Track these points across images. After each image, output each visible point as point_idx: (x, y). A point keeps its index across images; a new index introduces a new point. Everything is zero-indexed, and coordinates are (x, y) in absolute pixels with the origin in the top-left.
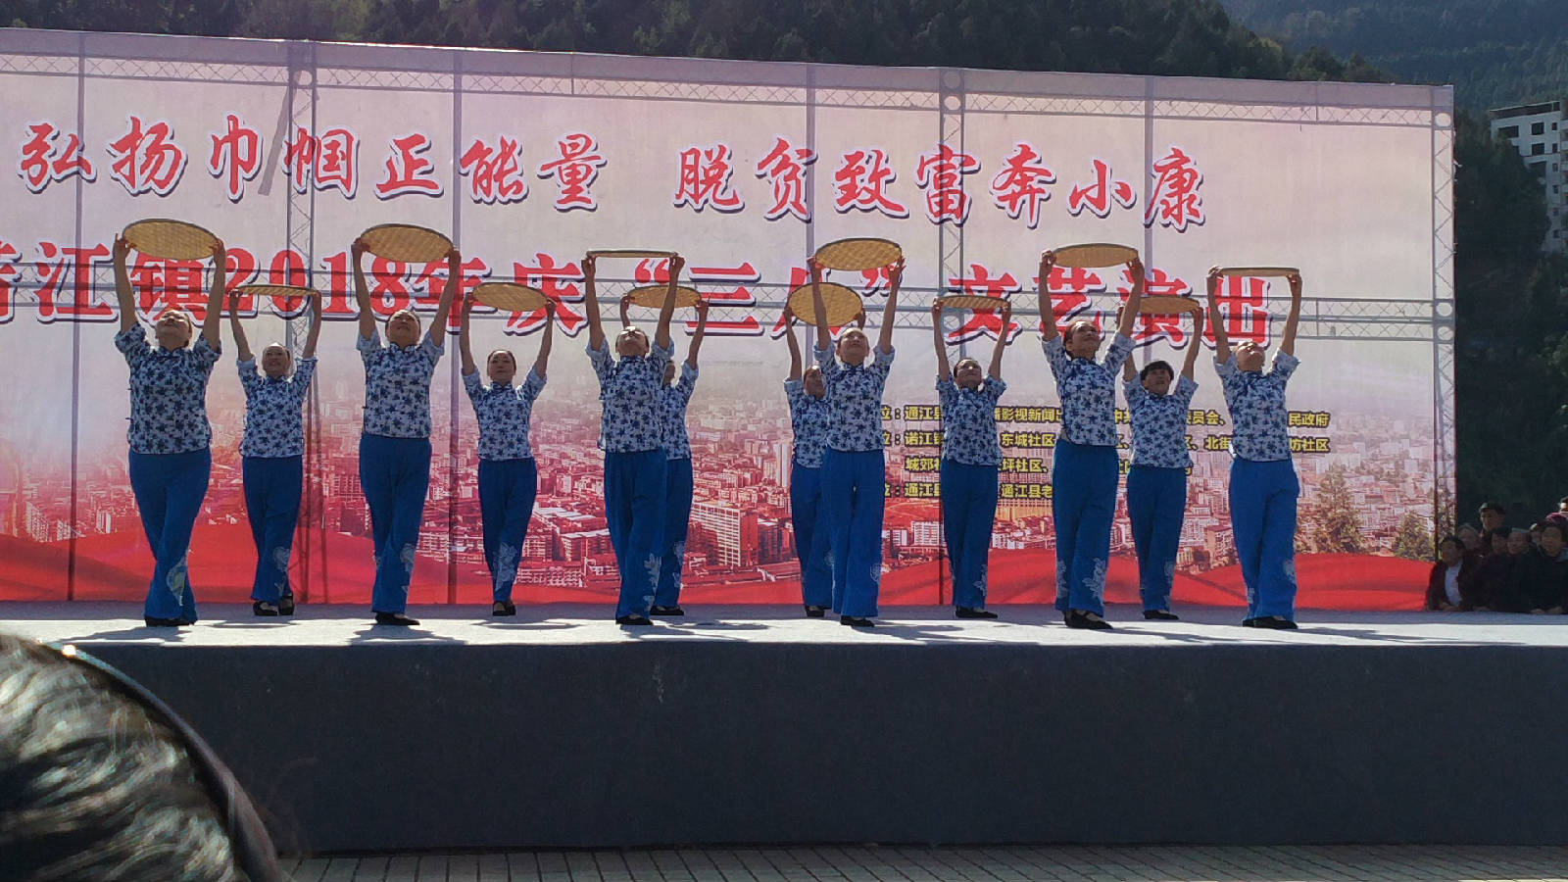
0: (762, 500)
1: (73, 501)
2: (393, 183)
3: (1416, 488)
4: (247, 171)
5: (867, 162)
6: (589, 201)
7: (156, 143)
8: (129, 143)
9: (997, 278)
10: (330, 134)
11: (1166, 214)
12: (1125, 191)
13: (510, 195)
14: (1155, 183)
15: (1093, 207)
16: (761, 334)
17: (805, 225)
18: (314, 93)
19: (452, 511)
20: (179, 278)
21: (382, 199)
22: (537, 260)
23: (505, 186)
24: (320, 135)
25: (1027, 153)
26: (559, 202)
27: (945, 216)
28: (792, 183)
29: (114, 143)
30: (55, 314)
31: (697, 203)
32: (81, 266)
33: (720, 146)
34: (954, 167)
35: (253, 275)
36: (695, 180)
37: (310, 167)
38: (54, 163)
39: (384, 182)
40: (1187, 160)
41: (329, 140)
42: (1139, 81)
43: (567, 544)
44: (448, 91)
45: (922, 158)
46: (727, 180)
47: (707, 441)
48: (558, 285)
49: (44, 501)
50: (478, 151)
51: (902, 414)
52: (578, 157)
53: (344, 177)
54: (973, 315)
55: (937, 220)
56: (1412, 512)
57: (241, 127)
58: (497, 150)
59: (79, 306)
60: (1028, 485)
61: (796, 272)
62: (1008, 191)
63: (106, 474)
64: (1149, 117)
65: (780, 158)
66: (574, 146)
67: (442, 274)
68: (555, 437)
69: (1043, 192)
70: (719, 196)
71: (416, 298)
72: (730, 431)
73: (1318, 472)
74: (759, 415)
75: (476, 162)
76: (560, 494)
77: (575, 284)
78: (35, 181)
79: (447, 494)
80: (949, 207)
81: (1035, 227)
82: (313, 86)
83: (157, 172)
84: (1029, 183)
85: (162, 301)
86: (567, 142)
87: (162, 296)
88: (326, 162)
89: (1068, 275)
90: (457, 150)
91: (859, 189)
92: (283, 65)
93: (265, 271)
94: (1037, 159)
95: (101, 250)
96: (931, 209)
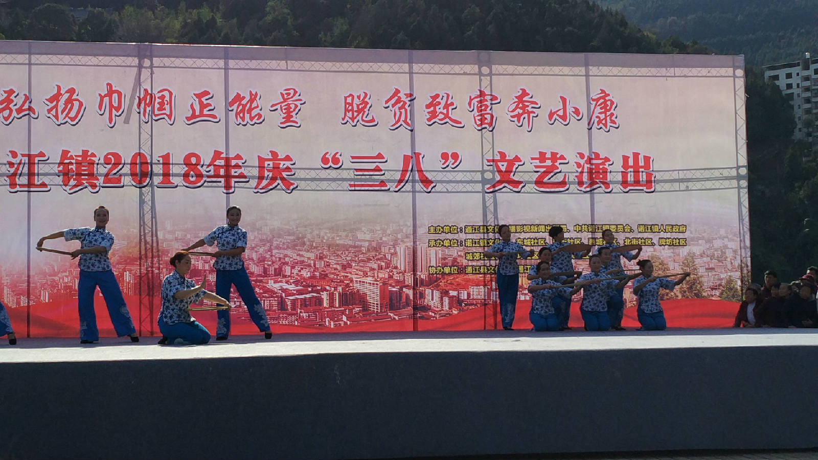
0: (391, 277)
1: (29, 286)
2: (194, 116)
3: (732, 263)
4: (118, 112)
5: (442, 99)
6: (297, 123)
7: (70, 97)
8: (55, 98)
9: (512, 158)
10: (159, 92)
11: (599, 122)
12: (577, 112)
13: (255, 120)
14: (592, 107)
15: (561, 120)
16: (388, 190)
17: (410, 132)
18: (152, 70)
20: (83, 168)
21: (189, 125)
22: (270, 154)
23: (253, 115)
24: (155, 92)
25: (524, 93)
26: (281, 123)
27: (483, 126)
28: (403, 111)
29: (48, 97)
30: (18, 188)
31: (353, 122)
32: (31, 164)
33: (364, 92)
34: (487, 101)
35: (121, 166)
36: (352, 110)
37: (150, 108)
38: (16, 110)
39: (189, 115)
40: (609, 95)
41: (160, 95)
42: (581, 56)
43: (289, 303)
44: (222, 69)
45: (470, 97)
46: (369, 110)
47: (361, 246)
48: (281, 167)
49: (14, 286)
50: (238, 98)
51: (463, 230)
52: (291, 99)
53: (168, 113)
54: (499, 178)
55: (480, 128)
56: (730, 276)
57: (113, 89)
58: (248, 98)
61: (407, 159)
62: (516, 113)
63: (45, 272)
65: (396, 98)
66: (288, 94)
67: (221, 163)
68: (281, 246)
69: (534, 113)
70: (364, 118)
71: (207, 176)
72: (373, 241)
73: (681, 256)
74: (389, 232)
75: (236, 105)
76: (285, 276)
77: (291, 166)
78: (6, 119)
80: (486, 122)
81: (530, 131)
82: (152, 67)
83: (70, 113)
84: (527, 108)
85: (74, 180)
86: (284, 92)
87: (74, 177)
88: (159, 106)
89: (548, 155)
90: (226, 98)
91: (438, 113)
92: (135, 56)
93: (128, 164)
94: (530, 96)
95: (42, 154)
96: (476, 123)
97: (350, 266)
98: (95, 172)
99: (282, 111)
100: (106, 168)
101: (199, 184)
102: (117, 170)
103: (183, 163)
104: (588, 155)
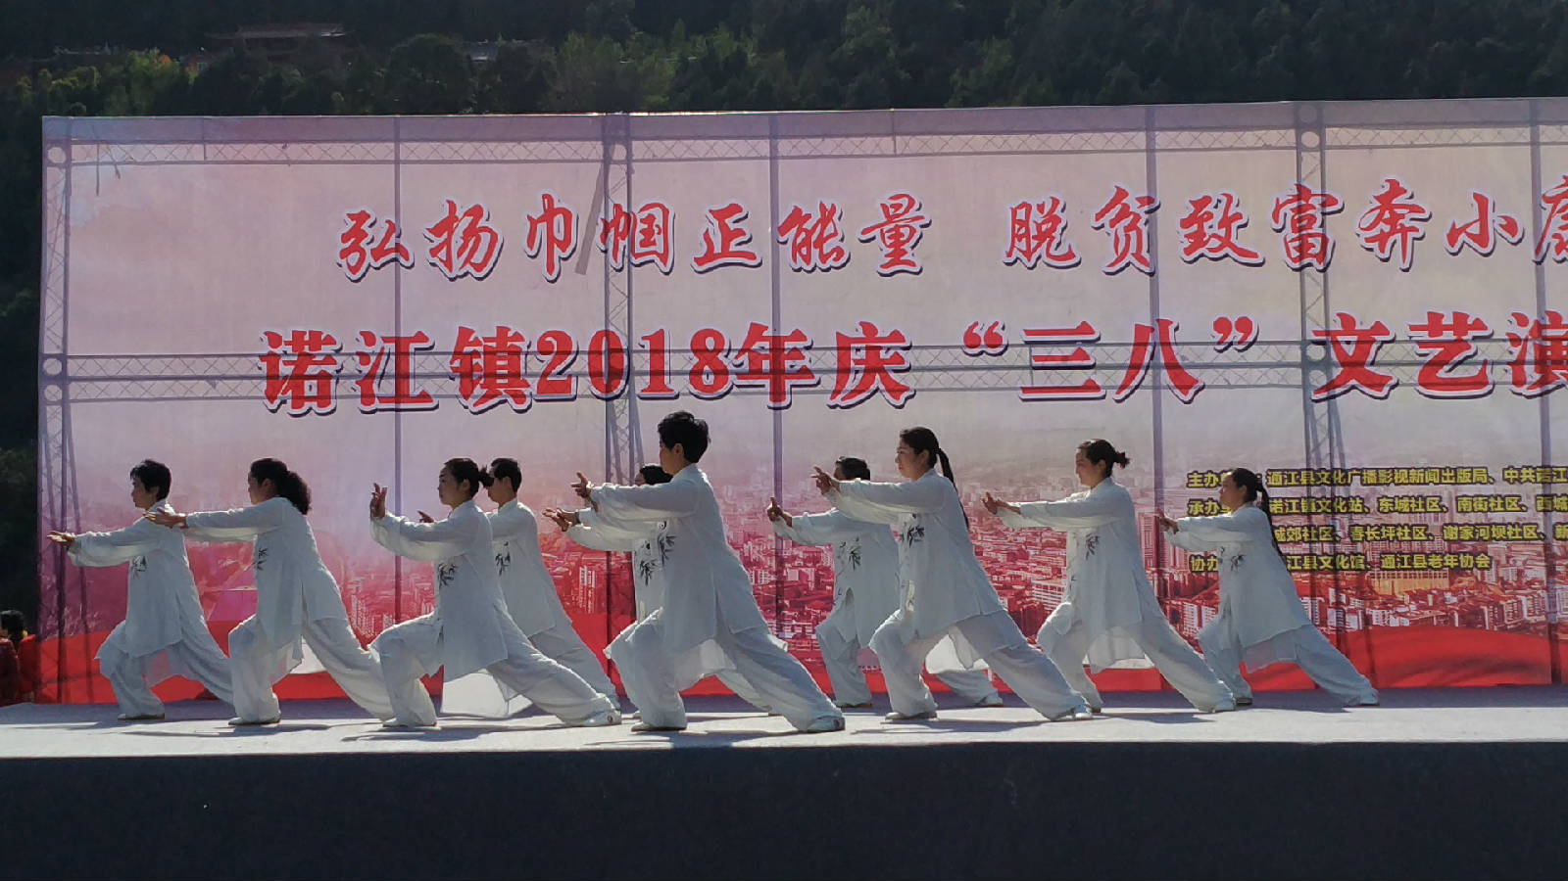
1: (398, 593)
2: (710, 255)
4: (564, 251)
5: (1216, 207)
6: (913, 265)
7: (473, 224)
8: (445, 227)
9: (1367, 327)
10: (641, 210)
11: (1559, 250)
12: (1511, 226)
13: (830, 262)
14: (1545, 215)
15: (1475, 245)
16: (1104, 397)
17: (1148, 277)
18: (629, 166)
19: (779, 594)
20: (498, 363)
21: (700, 273)
22: (861, 328)
23: (826, 251)
24: (635, 209)
25: (1396, 189)
26: (884, 266)
27: (1306, 261)
28: (1133, 234)
29: (430, 227)
31: (1029, 260)
32: (401, 354)
33: (1052, 198)
34: (1314, 208)
35: (570, 358)
36: (1027, 235)
37: (626, 242)
38: (373, 251)
39: (702, 255)
41: (645, 214)
42: (1523, 103)
44: (765, 158)
45: (1278, 200)
46: (1061, 234)
48: (883, 354)
49: (370, 594)
50: (797, 218)
52: (901, 218)
53: (661, 251)
54: (1341, 369)
55: (1297, 266)
57: (556, 205)
58: (817, 215)
59: (400, 395)
60: (1412, 554)
61: (1140, 330)
62: (1375, 232)
64: (1535, 143)
65: (1119, 207)
66: (897, 206)
67: (763, 348)
69: (1417, 230)
70: (1052, 251)
71: (737, 374)
75: (794, 230)
77: (902, 353)
78: (354, 270)
79: (773, 578)
80: (1310, 253)
81: (1407, 270)
82: (629, 160)
83: (472, 256)
84: (1400, 222)
85: (482, 387)
86: (889, 203)
87: (482, 382)
88: (642, 237)
89: (1448, 320)
90: (774, 217)
91: (1208, 237)
92: (597, 139)
93: (584, 352)
94: (1409, 195)
95: (420, 337)
96: (1289, 254)
97: (1025, 556)
98: (523, 371)
99: (884, 242)
100: (542, 361)
101: (722, 391)
102: (563, 365)
103: (689, 348)
104: (1536, 318)
